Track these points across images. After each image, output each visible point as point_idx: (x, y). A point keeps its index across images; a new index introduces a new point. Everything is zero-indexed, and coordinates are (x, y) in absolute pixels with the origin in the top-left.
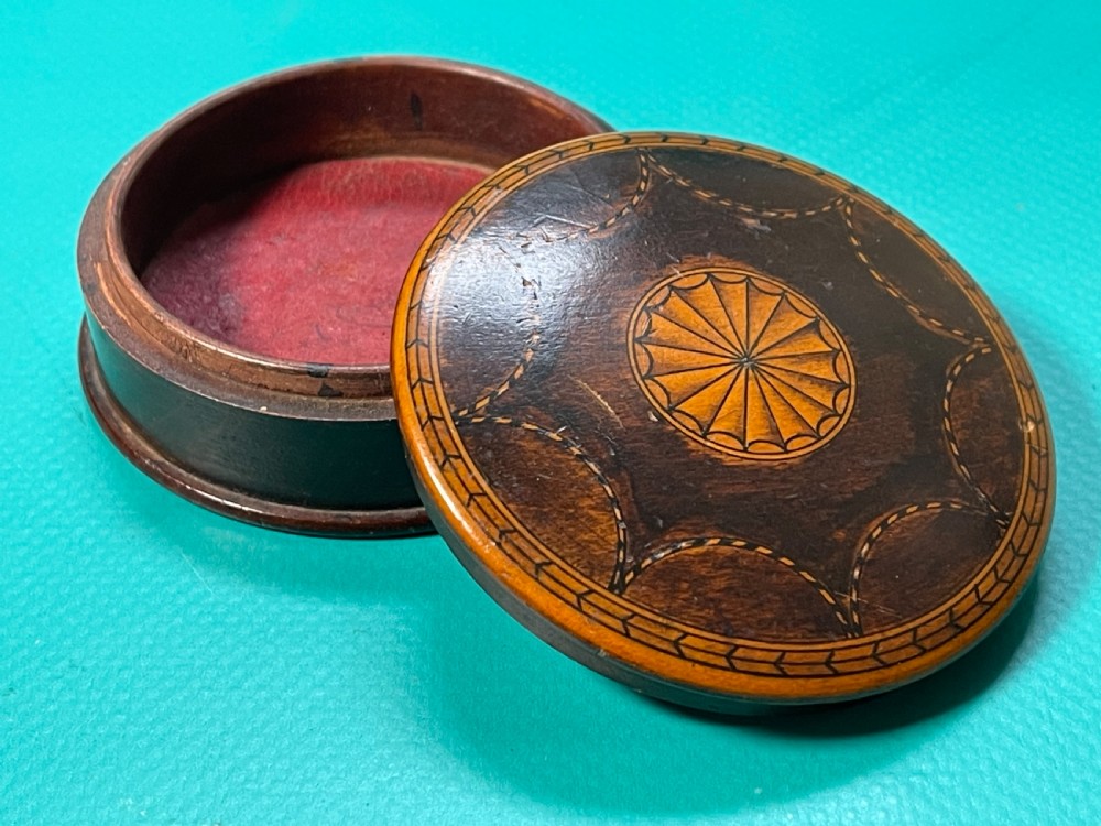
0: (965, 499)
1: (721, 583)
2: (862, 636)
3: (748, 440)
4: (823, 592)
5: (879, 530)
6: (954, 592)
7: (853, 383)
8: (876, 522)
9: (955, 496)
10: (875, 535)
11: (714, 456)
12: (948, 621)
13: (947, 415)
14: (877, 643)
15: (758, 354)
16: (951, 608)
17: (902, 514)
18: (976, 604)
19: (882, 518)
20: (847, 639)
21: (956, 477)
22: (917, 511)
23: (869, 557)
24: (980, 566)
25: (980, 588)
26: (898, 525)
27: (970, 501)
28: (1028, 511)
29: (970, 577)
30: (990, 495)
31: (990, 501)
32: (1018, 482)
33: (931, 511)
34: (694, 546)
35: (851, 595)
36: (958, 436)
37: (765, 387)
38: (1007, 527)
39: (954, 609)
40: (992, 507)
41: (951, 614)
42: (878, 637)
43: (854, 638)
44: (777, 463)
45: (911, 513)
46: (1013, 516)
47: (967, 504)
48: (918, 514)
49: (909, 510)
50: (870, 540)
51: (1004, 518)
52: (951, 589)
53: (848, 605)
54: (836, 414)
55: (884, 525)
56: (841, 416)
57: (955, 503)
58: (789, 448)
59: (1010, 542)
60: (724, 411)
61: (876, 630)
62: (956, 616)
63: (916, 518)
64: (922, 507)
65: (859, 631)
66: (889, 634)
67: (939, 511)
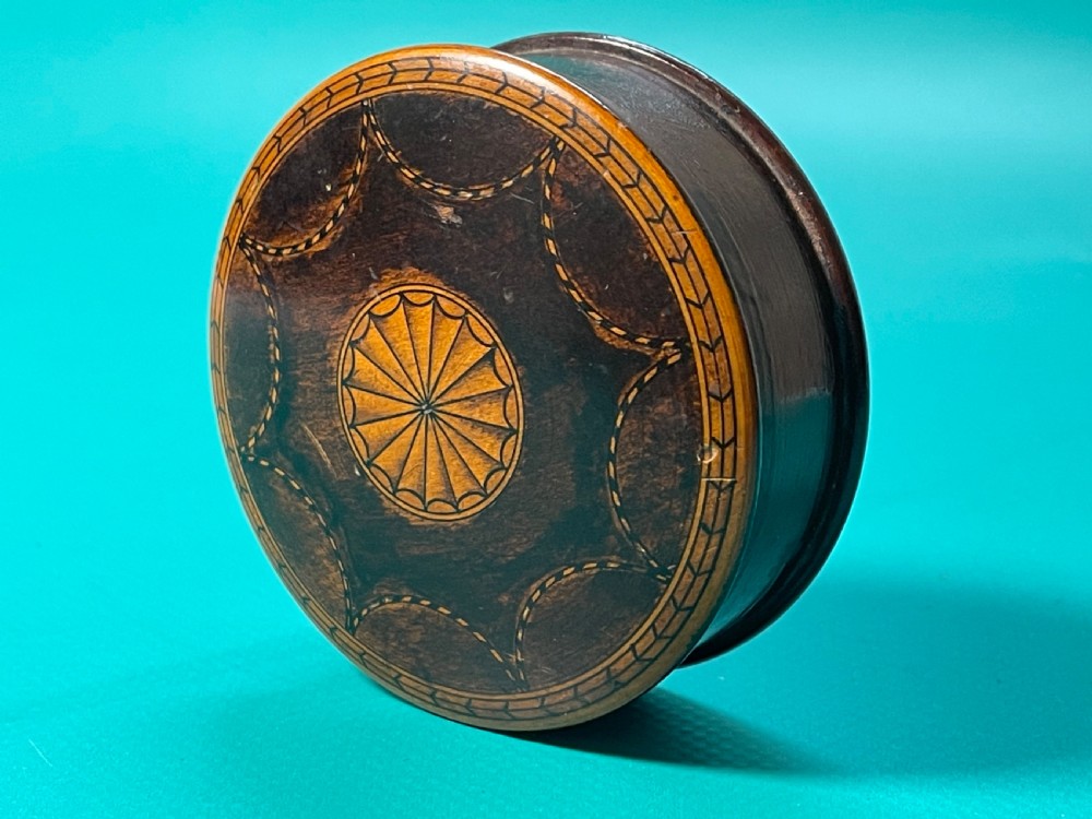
0: (622, 557)
1: (417, 637)
2: (529, 691)
3: (428, 500)
4: (493, 651)
5: (538, 592)
6: (609, 653)
7: (521, 429)
8: (535, 586)
9: (613, 553)
10: (534, 598)
11: (401, 514)
12: (606, 679)
13: (612, 458)
14: (543, 697)
15: (438, 398)
16: (608, 668)
17: (559, 576)
18: (633, 663)
19: (540, 582)
20: (517, 693)
21: (615, 532)
22: (573, 572)
23: (529, 621)
24: (636, 626)
25: (637, 646)
26: (555, 588)
27: (629, 559)
28: (696, 560)
29: (625, 638)
30: (650, 549)
31: (650, 555)
32: (687, 529)
33: (587, 572)
34: (394, 602)
35: (516, 655)
36: (622, 483)
37: (442, 439)
38: (668, 582)
39: (612, 668)
40: (652, 562)
41: (608, 673)
42: (544, 692)
43: (523, 692)
44: (451, 524)
45: (568, 575)
46: (675, 569)
47: (625, 562)
48: (573, 576)
49: (565, 573)
50: (530, 604)
51: (665, 572)
52: (607, 650)
53: (514, 664)
54: (503, 468)
55: (542, 588)
56: (507, 470)
57: (612, 562)
58: (460, 507)
59: (672, 597)
60: (409, 465)
61: (540, 686)
62: (613, 674)
63: (573, 581)
64: (579, 569)
65: (526, 686)
66: (551, 690)
67: (594, 571)
